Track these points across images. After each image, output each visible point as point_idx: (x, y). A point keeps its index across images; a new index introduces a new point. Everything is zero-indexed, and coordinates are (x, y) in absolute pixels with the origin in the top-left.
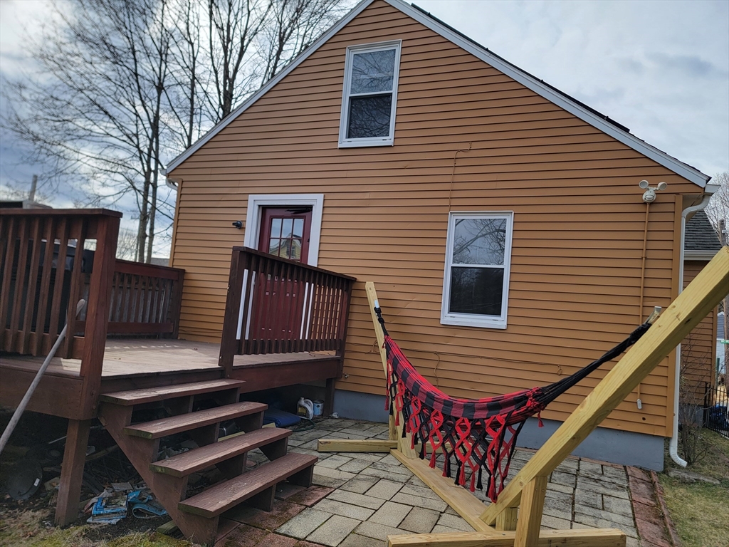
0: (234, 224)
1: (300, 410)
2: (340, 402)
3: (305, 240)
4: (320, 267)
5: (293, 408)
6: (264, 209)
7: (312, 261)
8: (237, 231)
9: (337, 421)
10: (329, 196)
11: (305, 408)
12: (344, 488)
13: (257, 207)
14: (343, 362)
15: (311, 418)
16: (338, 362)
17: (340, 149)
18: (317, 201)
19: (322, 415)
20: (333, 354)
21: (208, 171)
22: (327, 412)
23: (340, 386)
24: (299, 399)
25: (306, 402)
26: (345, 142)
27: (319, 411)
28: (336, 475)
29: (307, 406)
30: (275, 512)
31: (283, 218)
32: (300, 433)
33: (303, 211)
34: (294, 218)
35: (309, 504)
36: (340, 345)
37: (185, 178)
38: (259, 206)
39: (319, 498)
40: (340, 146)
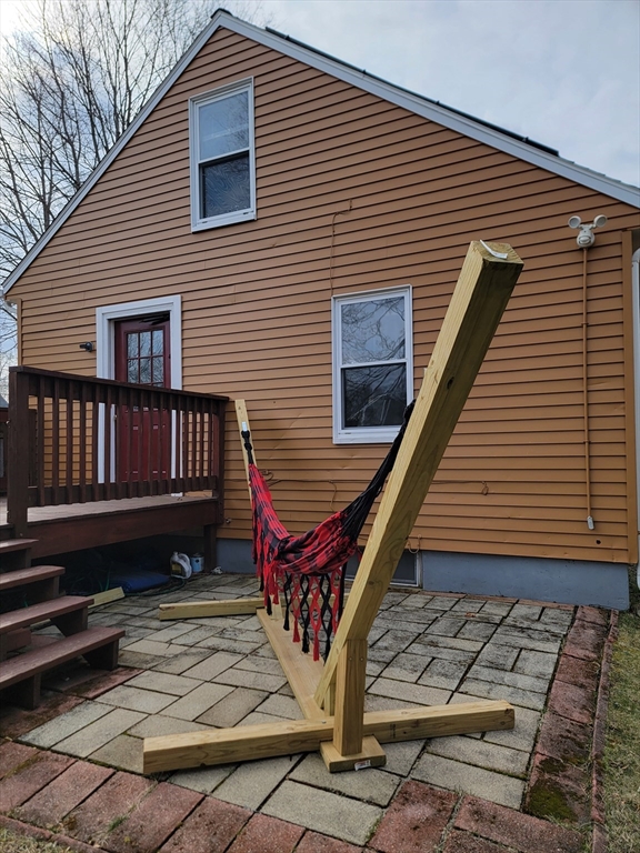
0: (81, 347)
1: (174, 568)
2: (226, 553)
3: (166, 354)
4: (186, 389)
5: (166, 566)
6: (117, 323)
7: (176, 384)
8: (87, 355)
9: (217, 577)
10: (187, 297)
11: (179, 564)
12: (160, 668)
13: (106, 322)
14: (222, 504)
15: (188, 575)
16: (216, 505)
17: (194, 233)
18: (173, 304)
19: (203, 572)
20: (207, 494)
21: (49, 285)
22: (208, 568)
23: (222, 534)
24: (173, 554)
25: (182, 558)
26: (199, 224)
27: (199, 567)
28: (161, 650)
29: (182, 562)
30: (40, 710)
31: (139, 332)
32: (157, 597)
33: (161, 319)
34: (152, 330)
35: (91, 695)
36: (217, 482)
37: (24, 297)
38: (110, 320)
39: (112, 685)
40: (193, 230)
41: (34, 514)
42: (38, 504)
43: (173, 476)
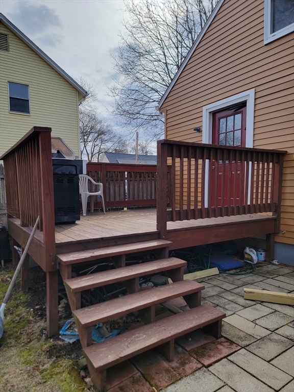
0: (195, 130)
1: (246, 256)
2: (280, 251)
3: (243, 129)
4: (255, 147)
5: (241, 254)
6: (214, 114)
7: (249, 144)
8: (198, 134)
9: (276, 267)
10: (259, 89)
11: (249, 255)
12: (251, 348)
13: (208, 114)
14: (279, 221)
15: (255, 262)
16: (275, 221)
17: (266, 45)
18: (249, 96)
19: (265, 261)
20: (269, 215)
21: (179, 99)
22: (269, 258)
23: (279, 239)
24: (245, 248)
25: (251, 251)
26: (269, 37)
27: (262, 258)
28: (248, 328)
29: (251, 254)
30: (175, 364)
31: (226, 117)
32: (238, 277)
33: (241, 107)
34: (234, 115)
35: (206, 363)
36: (276, 207)
37: (168, 108)
38: (210, 112)
39: (219, 358)
40: (265, 42)
41: (171, 225)
42: (172, 220)
43: (249, 203)
